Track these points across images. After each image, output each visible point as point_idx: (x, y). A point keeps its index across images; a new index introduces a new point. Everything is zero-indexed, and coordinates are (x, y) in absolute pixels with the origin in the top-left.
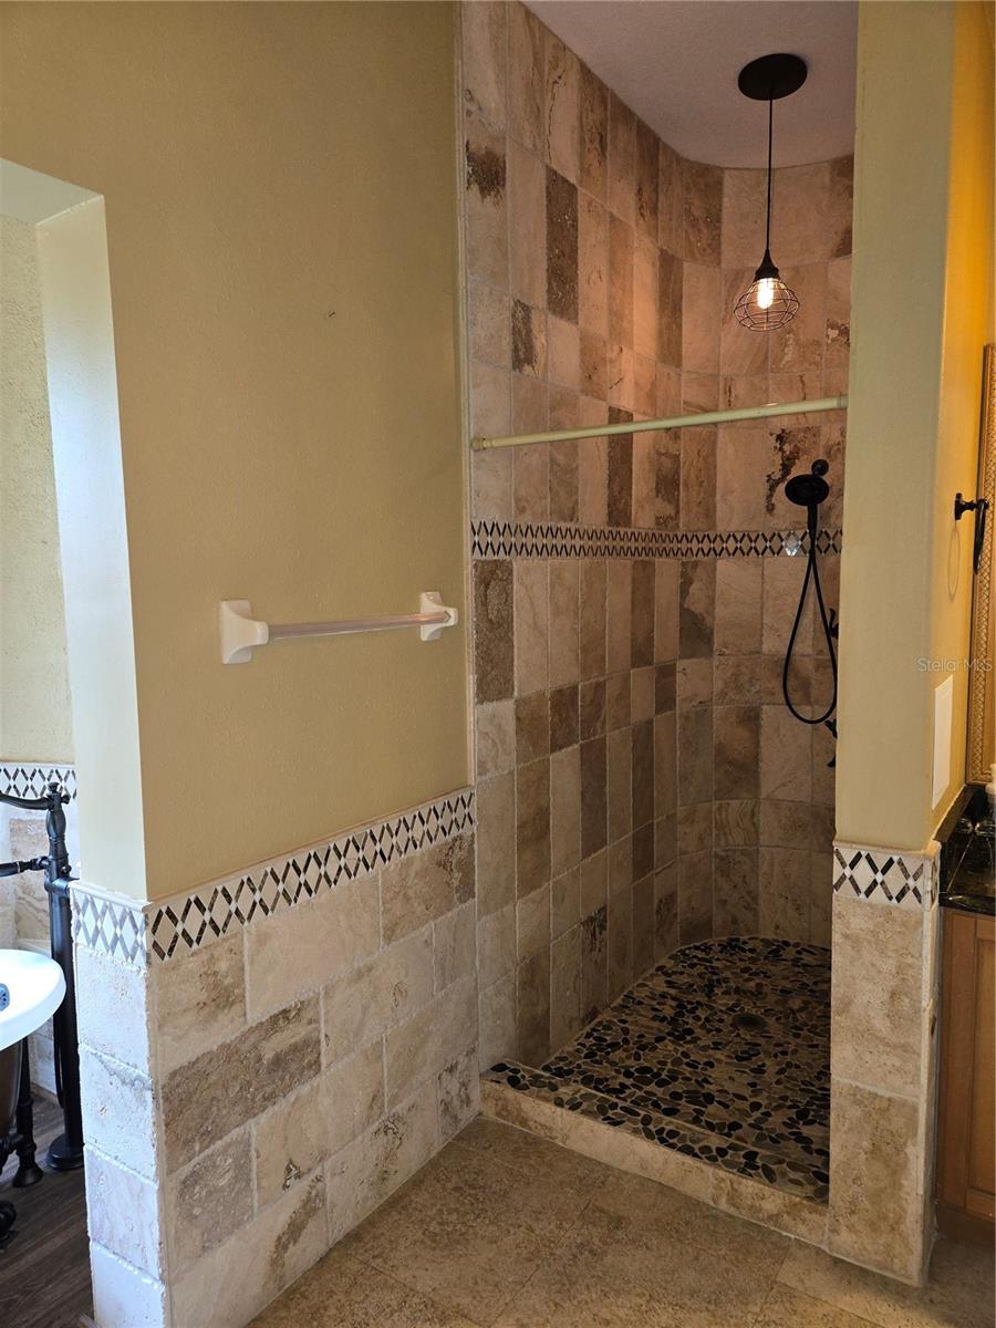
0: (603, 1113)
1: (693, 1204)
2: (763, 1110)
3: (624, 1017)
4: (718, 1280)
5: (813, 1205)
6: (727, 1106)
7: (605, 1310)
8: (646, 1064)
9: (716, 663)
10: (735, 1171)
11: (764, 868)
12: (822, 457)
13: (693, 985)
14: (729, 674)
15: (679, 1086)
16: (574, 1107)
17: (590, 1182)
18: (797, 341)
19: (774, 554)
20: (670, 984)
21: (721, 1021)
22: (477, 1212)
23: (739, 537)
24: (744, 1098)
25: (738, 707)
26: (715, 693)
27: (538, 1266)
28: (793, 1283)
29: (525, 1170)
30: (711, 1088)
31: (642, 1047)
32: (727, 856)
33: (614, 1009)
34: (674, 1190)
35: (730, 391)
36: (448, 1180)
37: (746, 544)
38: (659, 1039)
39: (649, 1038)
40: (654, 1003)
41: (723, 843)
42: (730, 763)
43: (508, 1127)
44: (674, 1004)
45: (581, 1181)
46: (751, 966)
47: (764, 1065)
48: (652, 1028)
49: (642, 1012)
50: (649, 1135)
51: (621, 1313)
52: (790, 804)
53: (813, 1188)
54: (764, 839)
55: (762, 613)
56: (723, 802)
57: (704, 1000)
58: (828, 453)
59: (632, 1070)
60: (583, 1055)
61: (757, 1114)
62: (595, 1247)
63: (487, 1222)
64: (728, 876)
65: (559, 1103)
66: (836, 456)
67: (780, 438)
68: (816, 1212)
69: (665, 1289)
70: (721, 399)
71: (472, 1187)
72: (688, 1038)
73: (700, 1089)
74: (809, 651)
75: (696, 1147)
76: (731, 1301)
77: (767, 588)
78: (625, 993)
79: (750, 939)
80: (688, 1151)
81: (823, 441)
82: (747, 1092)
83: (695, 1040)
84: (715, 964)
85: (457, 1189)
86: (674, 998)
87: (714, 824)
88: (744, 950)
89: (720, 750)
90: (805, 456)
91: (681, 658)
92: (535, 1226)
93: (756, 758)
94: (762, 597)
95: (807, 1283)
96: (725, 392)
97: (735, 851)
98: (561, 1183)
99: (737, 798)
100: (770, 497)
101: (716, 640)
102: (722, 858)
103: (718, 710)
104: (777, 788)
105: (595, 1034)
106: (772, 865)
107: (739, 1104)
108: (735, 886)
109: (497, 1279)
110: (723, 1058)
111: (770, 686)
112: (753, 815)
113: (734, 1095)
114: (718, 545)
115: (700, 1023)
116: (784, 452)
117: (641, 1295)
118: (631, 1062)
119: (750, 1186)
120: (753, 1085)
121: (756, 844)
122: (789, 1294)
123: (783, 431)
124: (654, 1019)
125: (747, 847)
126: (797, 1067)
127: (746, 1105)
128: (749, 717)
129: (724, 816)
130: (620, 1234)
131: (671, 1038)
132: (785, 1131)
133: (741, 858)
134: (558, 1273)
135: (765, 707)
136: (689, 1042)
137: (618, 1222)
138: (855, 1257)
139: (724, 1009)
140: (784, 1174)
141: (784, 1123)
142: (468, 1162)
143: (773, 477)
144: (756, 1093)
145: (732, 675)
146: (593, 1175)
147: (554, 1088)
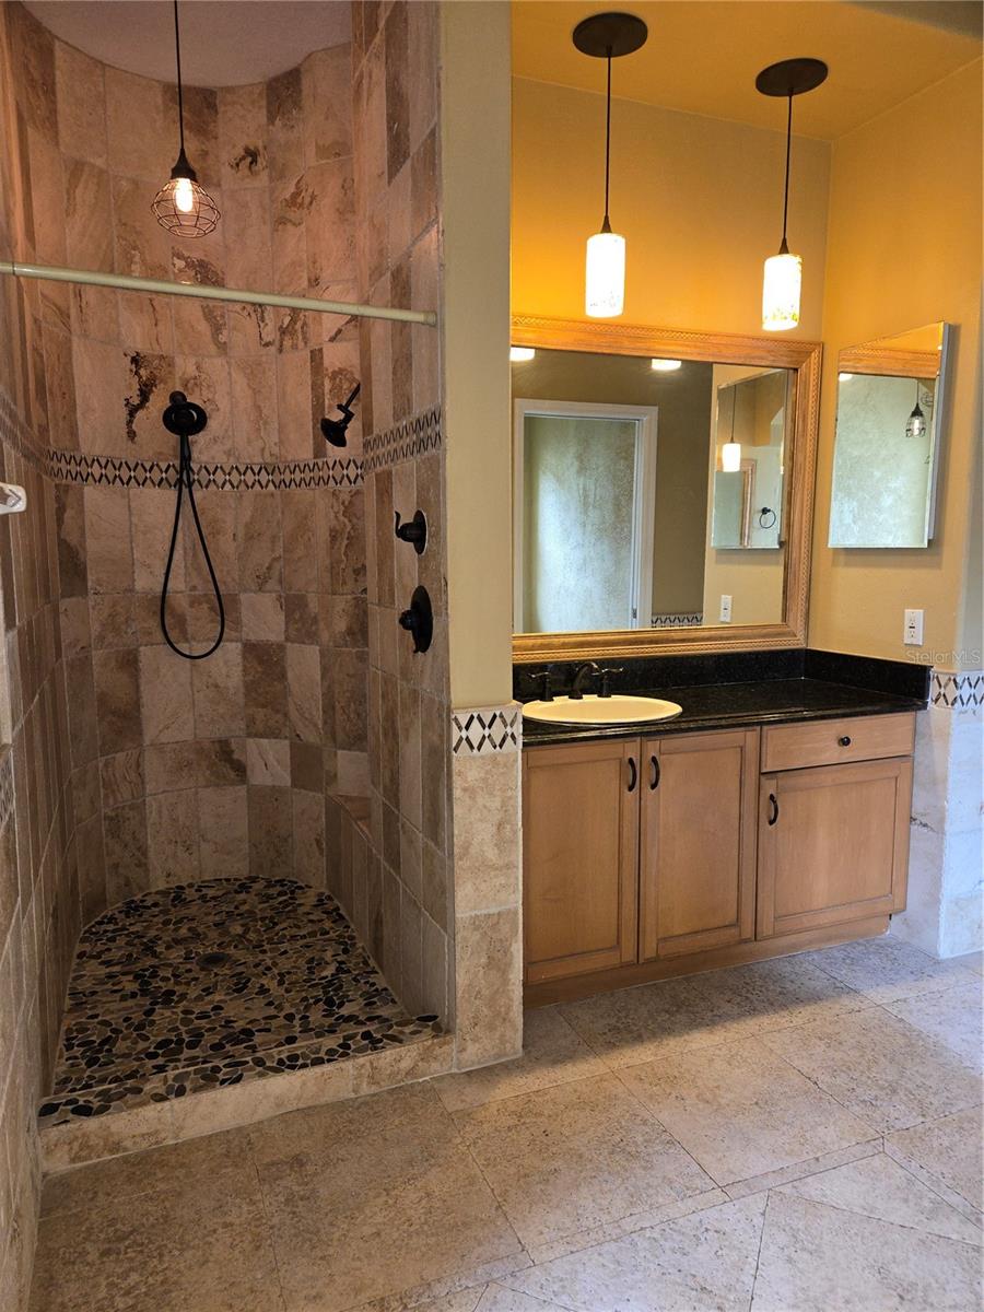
0: (210, 1079)
1: (339, 1107)
2: (298, 1017)
3: (90, 1013)
4: (416, 1141)
5: (442, 1039)
6: (268, 1030)
7: (365, 1227)
8: (159, 1039)
9: (91, 603)
10: (369, 1052)
11: (152, 817)
12: (179, 388)
13: (132, 955)
14: (105, 615)
15: (209, 1039)
16: (180, 1092)
17: (237, 1151)
18: (143, 261)
19: (139, 484)
20: (108, 963)
21: (189, 971)
22: (155, 1254)
23: (103, 463)
24: (276, 1017)
25: (117, 651)
26: (93, 637)
27: (270, 1245)
28: (460, 1106)
29: (161, 1186)
30: (239, 1025)
31: (141, 1027)
32: (117, 816)
33: (70, 1011)
34: (315, 1107)
35: (80, 296)
36: (85, 1253)
37: (111, 472)
38: (150, 1012)
39: (137, 1017)
40: (109, 986)
41: (111, 801)
42: (113, 713)
43: (96, 1165)
44: (131, 977)
45: (227, 1156)
46: (168, 917)
47: (263, 985)
48: (132, 1007)
49: (104, 999)
50: (277, 1070)
51: (379, 1219)
52: (175, 746)
53: (430, 1028)
54: (149, 788)
55: (132, 548)
56: (109, 756)
57: (155, 962)
58: (185, 386)
59: (152, 1050)
60: (83, 1066)
61: (297, 1022)
62: (302, 1193)
63: (177, 1253)
64: (118, 836)
65: (159, 1098)
66: (193, 391)
67: (134, 360)
68: (445, 1044)
69: (389, 1176)
70: (72, 304)
71: (121, 1239)
72: (175, 998)
73: (231, 1030)
74: (182, 587)
75: (322, 1054)
76: (439, 1148)
77: (135, 520)
78: (68, 992)
79: (145, 895)
80: (318, 1062)
81: (178, 374)
82: (272, 1011)
83: (183, 996)
84: (132, 929)
85: (105, 1253)
86: (124, 974)
87: (101, 784)
88: (149, 908)
89: (103, 699)
90: (162, 385)
91: (63, 597)
92: (229, 1219)
93: (137, 705)
94: (131, 531)
95: (468, 1100)
96: (75, 296)
97: (123, 808)
98: (212, 1171)
99: (122, 750)
100: (130, 423)
101: (89, 577)
102: (111, 819)
103: (97, 655)
104: (160, 732)
105: (76, 1042)
106: (160, 812)
107: (275, 1023)
108: (126, 846)
109: (247, 1286)
110: (223, 998)
111: (146, 625)
112: (138, 765)
113: (265, 1018)
114: (83, 469)
115: (172, 981)
116: (140, 377)
117: (378, 1196)
118: (142, 1045)
119: (387, 1056)
120: (270, 1004)
121: (143, 795)
122: (467, 1115)
123: (138, 354)
124: (123, 998)
125: (134, 801)
126: (289, 973)
127: (281, 1021)
128: (128, 660)
129: (110, 773)
130: (310, 1169)
131: (159, 1006)
132: (332, 1020)
133: (131, 814)
134: (296, 1235)
135: (142, 648)
136: (178, 1002)
137: (298, 1162)
138: (479, 1063)
139: (181, 960)
140: (402, 1033)
141: (324, 1016)
142: (87, 1224)
143: (131, 401)
144: (280, 1008)
145: (110, 616)
146: (235, 1146)
147: (139, 1091)
